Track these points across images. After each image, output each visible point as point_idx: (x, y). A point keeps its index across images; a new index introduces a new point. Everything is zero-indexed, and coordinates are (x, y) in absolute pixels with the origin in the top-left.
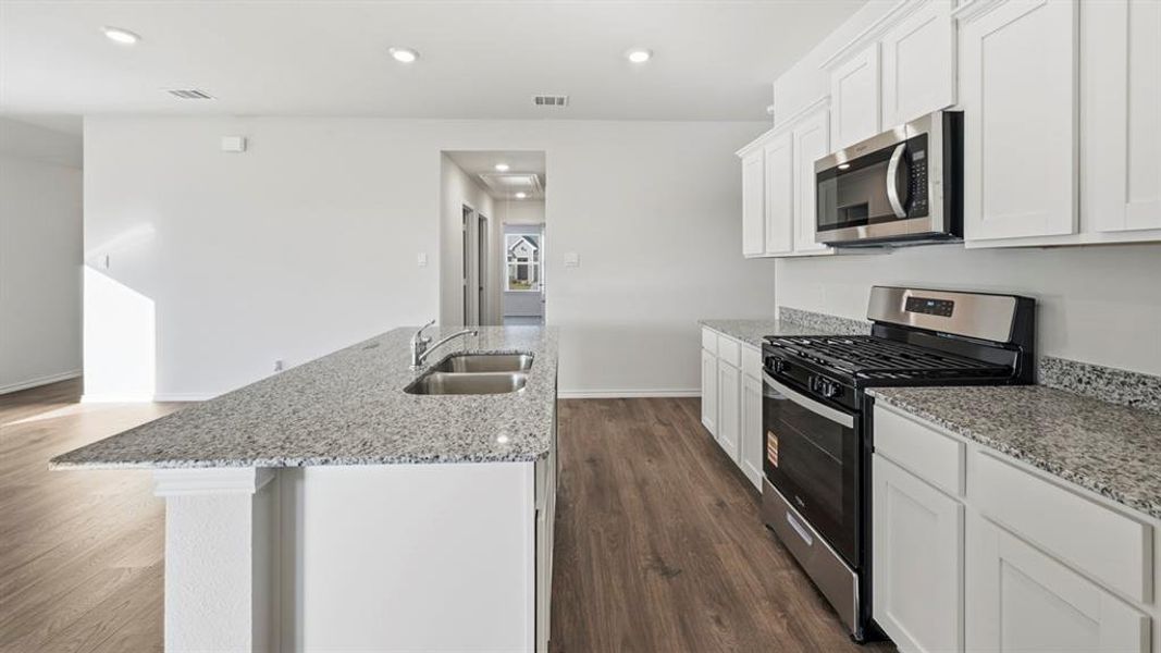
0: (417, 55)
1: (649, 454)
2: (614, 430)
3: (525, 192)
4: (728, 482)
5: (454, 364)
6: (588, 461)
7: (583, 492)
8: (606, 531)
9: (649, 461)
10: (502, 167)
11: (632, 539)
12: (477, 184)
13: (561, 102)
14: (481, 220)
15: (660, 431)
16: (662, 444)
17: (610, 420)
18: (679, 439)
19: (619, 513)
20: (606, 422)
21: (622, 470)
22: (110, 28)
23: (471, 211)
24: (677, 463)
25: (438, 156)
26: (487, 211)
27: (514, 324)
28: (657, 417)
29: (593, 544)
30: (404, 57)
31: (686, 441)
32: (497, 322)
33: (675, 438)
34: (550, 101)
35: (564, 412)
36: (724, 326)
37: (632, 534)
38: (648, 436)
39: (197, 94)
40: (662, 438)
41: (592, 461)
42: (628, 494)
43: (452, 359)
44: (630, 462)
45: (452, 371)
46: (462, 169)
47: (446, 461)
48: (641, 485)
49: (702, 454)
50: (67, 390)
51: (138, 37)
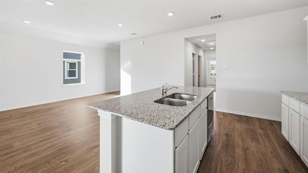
0: (174, 13)
1: (252, 139)
2: (238, 126)
3: (213, 47)
4: (293, 163)
5: (176, 96)
6: (225, 135)
7: (220, 144)
8: (226, 161)
9: (252, 142)
10: (203, 40)
11: (236, 168)
12: (197, 46)
13: (220, 16)
14: (199, 57)
15: (260, 131)
16: (259, 137)
17: (238, 123)
18: (269, 137)
19: (233, 157)
20: (236, 123)
21: (238, 141)
22: (119, 24)
23: (196, 54)
24: (265, 146)
25: (184, 40)
26: (201, 53)
27: (212, 87)
28: (260, 126)
29: (219, 164)
30: (171, 14)
31: (272, 138)
32: (205, 86)
33: (267, 135)
34: (216, 17)
35: (221, 117)
36: (291, 94)
37: (236, 166)
38: (253, 131)
39: (134, 34)
40: (260, 134)
41: (227, 135)
42: (239, 151)
43: (175, 95)
44: (243, 139)
45: (175, 98)
46: (192, 43)
47: (145, 123)
48: (245, 150)
49: (280, 146)
50: (118, 93)
51: (122, 24)
